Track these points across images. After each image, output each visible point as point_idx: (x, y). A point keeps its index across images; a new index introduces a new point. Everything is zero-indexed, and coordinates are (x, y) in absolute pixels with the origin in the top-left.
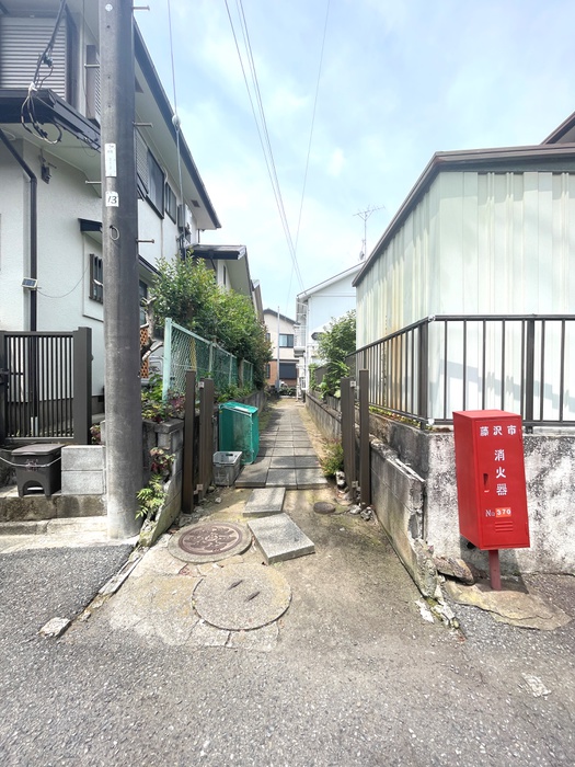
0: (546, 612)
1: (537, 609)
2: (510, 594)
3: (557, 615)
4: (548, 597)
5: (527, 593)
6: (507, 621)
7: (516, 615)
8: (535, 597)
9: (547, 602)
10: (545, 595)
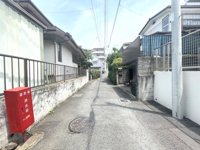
0: (40, 135)
1: (38, 137)
2: (30, 139)
3: (42, 134)
4: (37, 132)
5: (33, 135)
6: (33, 146)
7: (34, 142)
8: (35, 134)
9: (38, 133)
10: (36, 132)
